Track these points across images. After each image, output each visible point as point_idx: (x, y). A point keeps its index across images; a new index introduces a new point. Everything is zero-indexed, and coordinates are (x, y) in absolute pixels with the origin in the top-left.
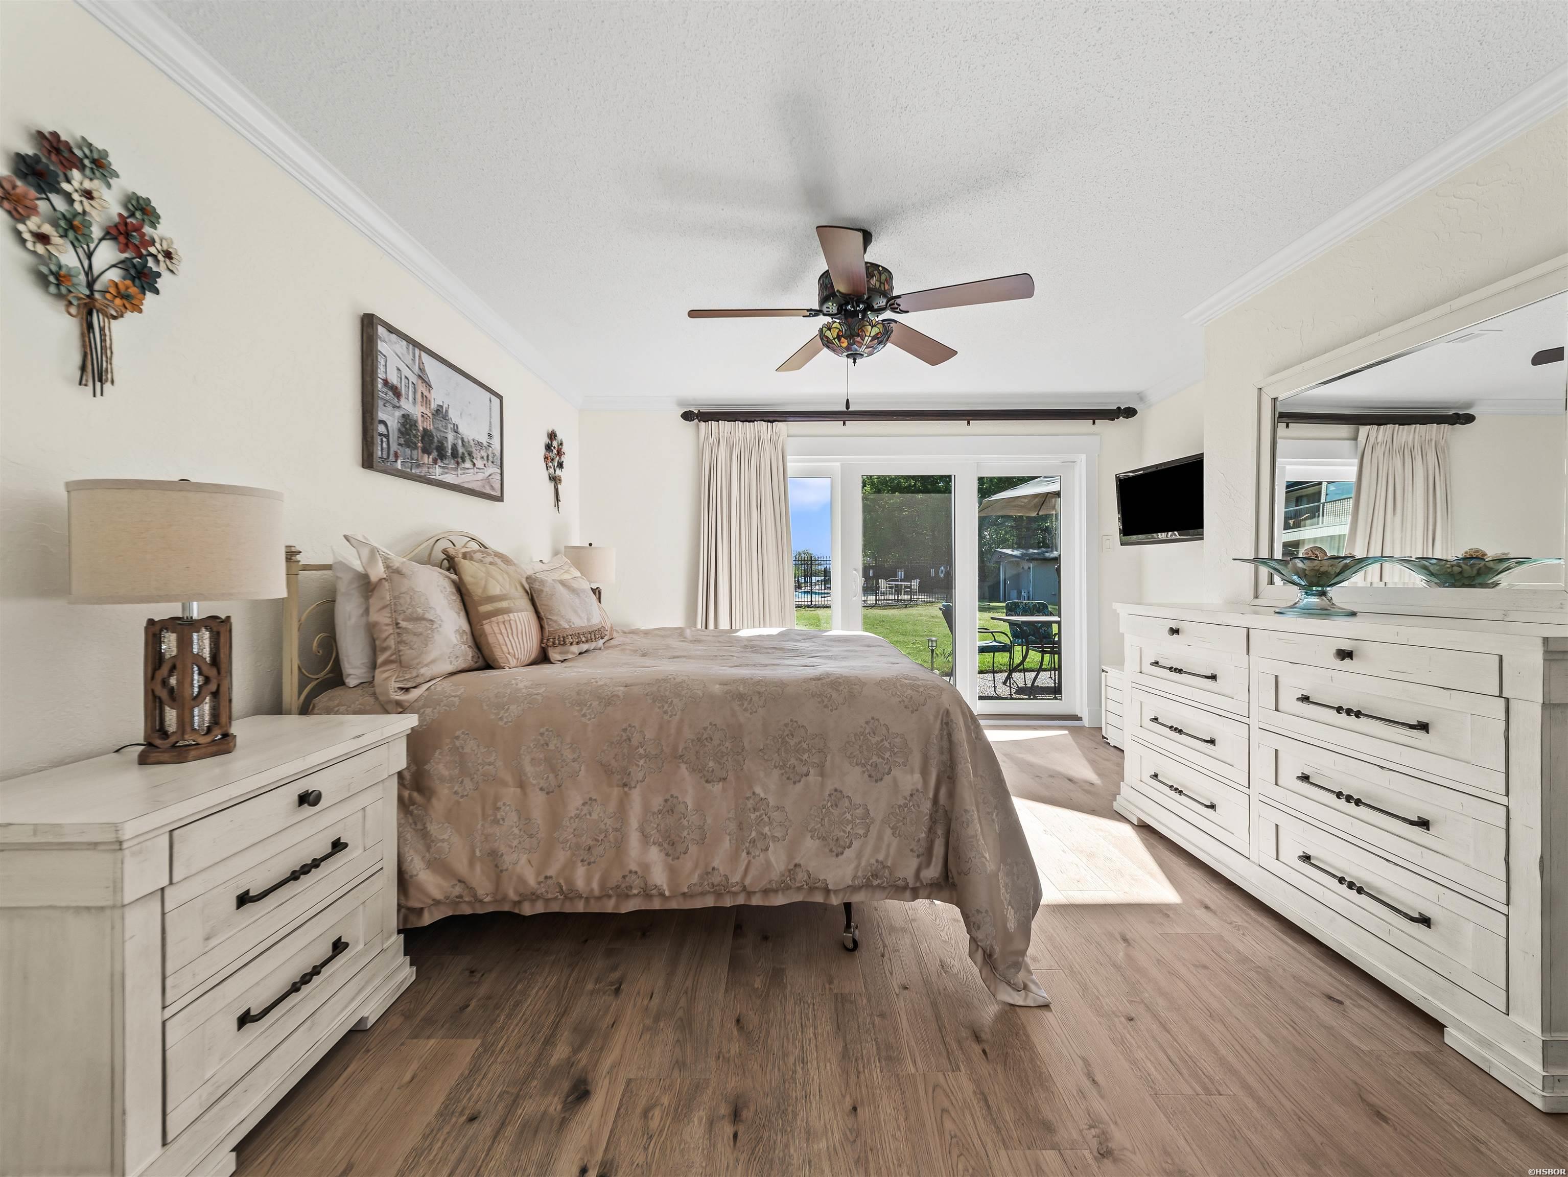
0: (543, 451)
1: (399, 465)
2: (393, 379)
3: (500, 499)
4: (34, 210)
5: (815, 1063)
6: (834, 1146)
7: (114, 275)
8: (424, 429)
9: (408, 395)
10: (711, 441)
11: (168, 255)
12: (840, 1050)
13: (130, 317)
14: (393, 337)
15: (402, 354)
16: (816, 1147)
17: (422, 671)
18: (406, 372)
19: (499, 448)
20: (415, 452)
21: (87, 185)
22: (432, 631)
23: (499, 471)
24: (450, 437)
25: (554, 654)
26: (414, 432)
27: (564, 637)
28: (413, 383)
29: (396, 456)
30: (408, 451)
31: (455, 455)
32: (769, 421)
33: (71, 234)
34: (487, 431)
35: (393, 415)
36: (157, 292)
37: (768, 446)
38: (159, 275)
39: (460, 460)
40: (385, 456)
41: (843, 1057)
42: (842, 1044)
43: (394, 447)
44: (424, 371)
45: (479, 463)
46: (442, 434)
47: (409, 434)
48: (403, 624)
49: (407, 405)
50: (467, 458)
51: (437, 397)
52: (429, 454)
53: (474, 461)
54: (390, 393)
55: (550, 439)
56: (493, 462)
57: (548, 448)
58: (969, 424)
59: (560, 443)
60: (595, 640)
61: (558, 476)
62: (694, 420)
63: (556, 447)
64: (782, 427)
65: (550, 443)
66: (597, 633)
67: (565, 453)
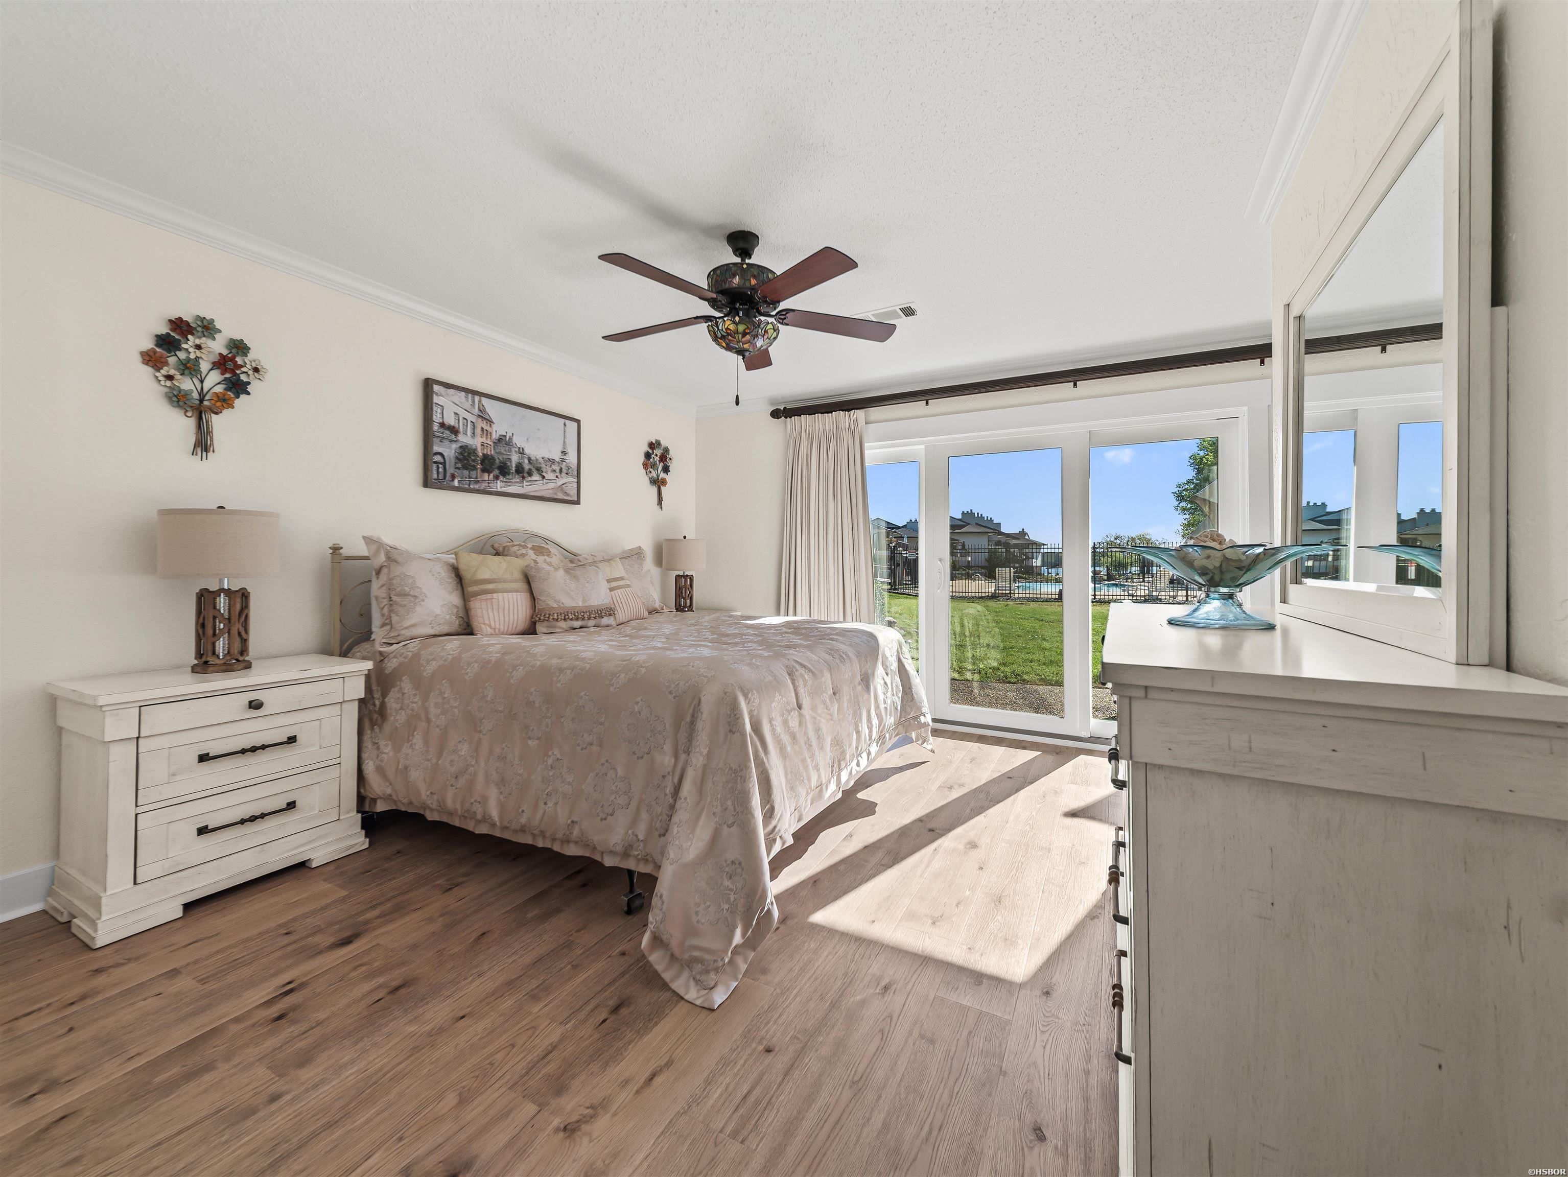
0: (642, 458)
1: (456, 483)
2: (450, 420)
3: (577, 502)
4: (166, 364)
5: (485, 979)
6: (419, 1032)
7: (219, 389)
8: (484, 454)
9: (466, 432)
10: (795, 436)
11: (256, 370)
12: (514, 977)
13: (226, 413)
14: (451, 391)
15: (460, 402)
16: (408, 1028)
17: (406, 632)
18: (463, 414)
19: (575, 461)
20: (473, 473)
21: (198, 342)
22: (415, 604)
23: (576, 480)
24: (515, 458)
25: (542, 628)
26: (473, 458)
27: (549, 615)
28: (472, 422)
29: (453, 477)
30: (466, 472)
31: (519, 470)
32: (845, 410)
33: (187, 372)
34: (560, 448)
35: (450, 448)
36: (248, 393)
37: (846, 436)
38: (249, 383)
39: (526, 475)
40: (441, 477)
41: (508, 983)
42: (520, 974)
43: (450, 470)
44: (485, 411)
45: (550, 476)
46: (505, 457)
47: (467, 460)
48: (396, 598)
49: (465, 439)
50: (535, 472)
51: (498, 430)
52: (489, 472)
53: (544, 474)
54: (448, 432)
55: (651, 448)
56: (567, 474)
57: (648, 456)
58: (1075, 385)
59: (663, 450)
60: (589, 618)
61: (663, 479)
62: (781, 417)
63: (659, 455)
64: (860, 414)
65: (650, 451)
66: (594, 612)
67: (670, 459)
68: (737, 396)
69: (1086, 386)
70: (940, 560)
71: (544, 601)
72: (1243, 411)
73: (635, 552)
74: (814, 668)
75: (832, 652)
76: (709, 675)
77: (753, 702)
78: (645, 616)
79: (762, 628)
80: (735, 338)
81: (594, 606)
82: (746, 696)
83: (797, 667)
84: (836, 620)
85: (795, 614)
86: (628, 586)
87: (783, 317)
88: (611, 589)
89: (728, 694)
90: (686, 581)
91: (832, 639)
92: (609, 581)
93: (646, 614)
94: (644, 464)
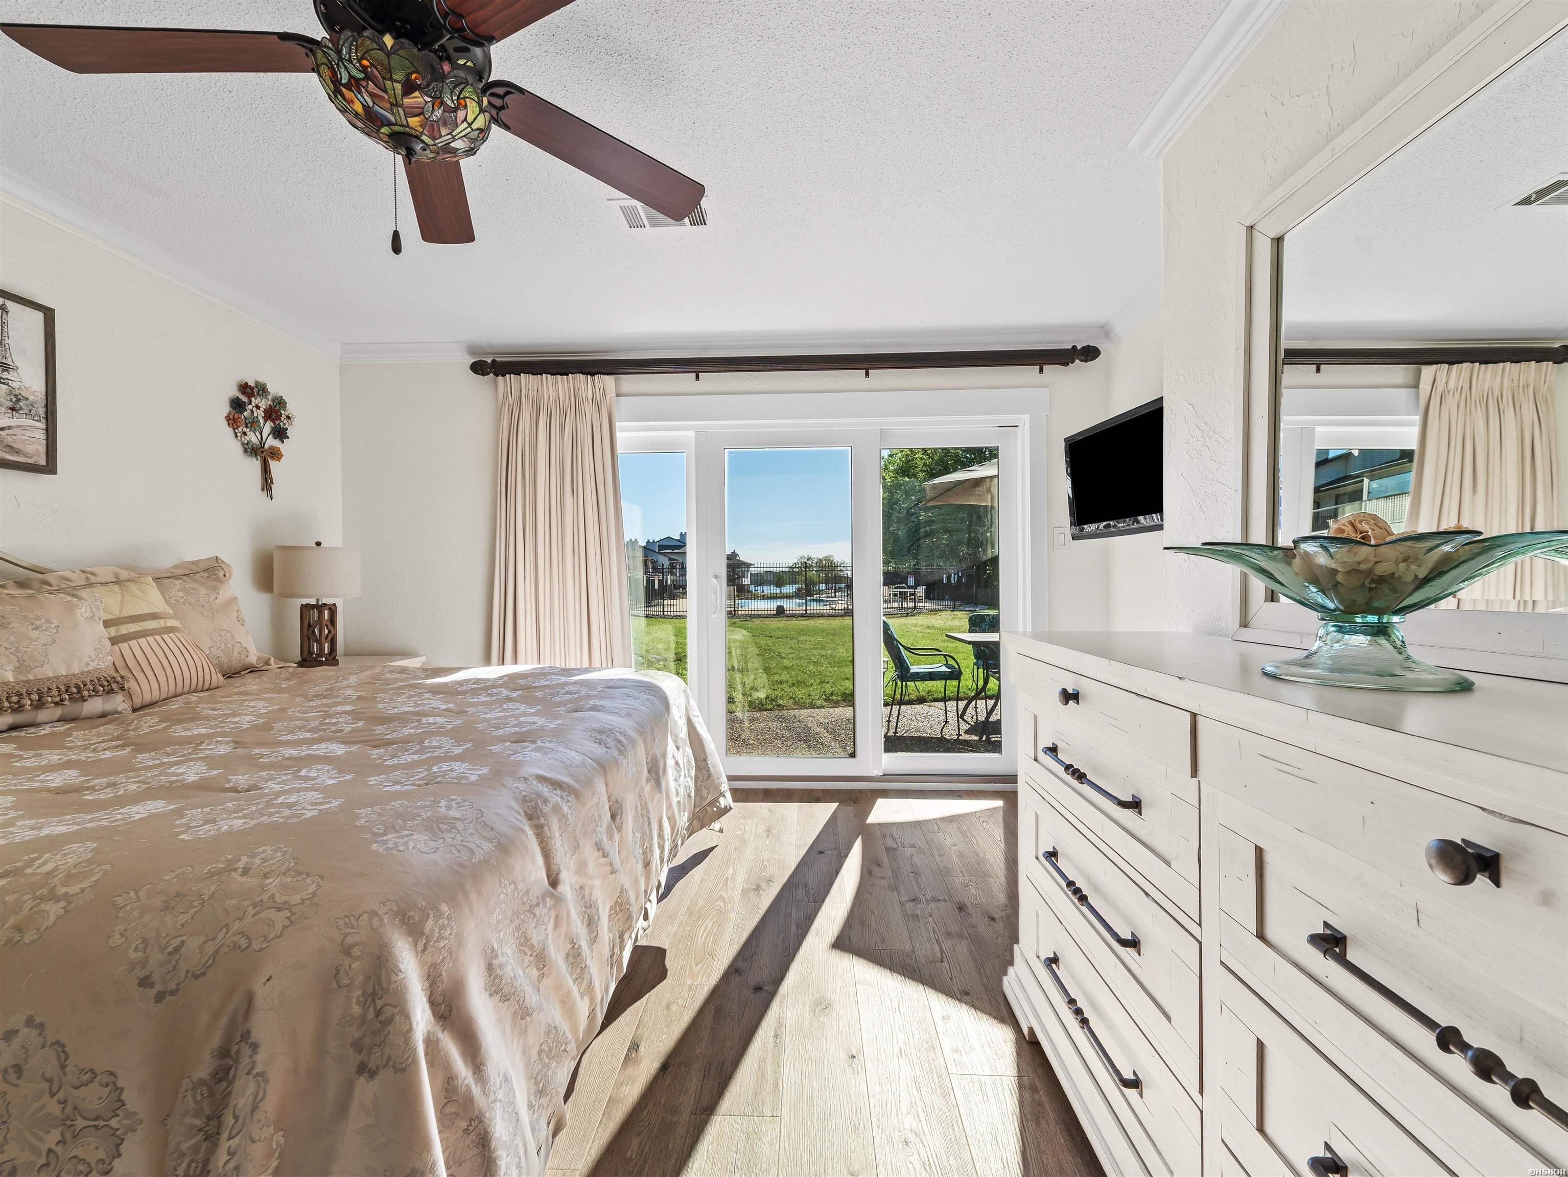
0: (225, 408)
3: (50, 467)
10: (511, 402)
19: (37, 385)
23: (42, 425)
32: (588, 374)
37: (589, 409)
55: (244, 393)
56: (13, 409)
57: (237, 405)
58: (867, 374)
59: (273, 401)
60: (39, 705)
61: (271, 448)
62: (488, 374)
63: (263, 407)
64: (608, 381)
65: (244, 399)
66: (55, 692)
67: (289, 417)
68: (396, 234)
69: (880, 377)
70: (716, 577)
72: (1024, 420)
73: (203, 566)
74: (578, 782)
75: (604, 737)
76: (295, 899)
77: (441, 938)
78: (214, 684)
79: (464, 693)
80: (385, 91)
81: (57, 678)
82: (415, 931)
83: (545, 790)
84: (586, 665)
85: (515, 660)
86: (171, 630)
87: (498, 102)
88: (114, 641)
89: (356, 952)
90: (321, 613)
91: (595, 708)
92: (107, 624)
93: (218, 679)
94: (228, 419)
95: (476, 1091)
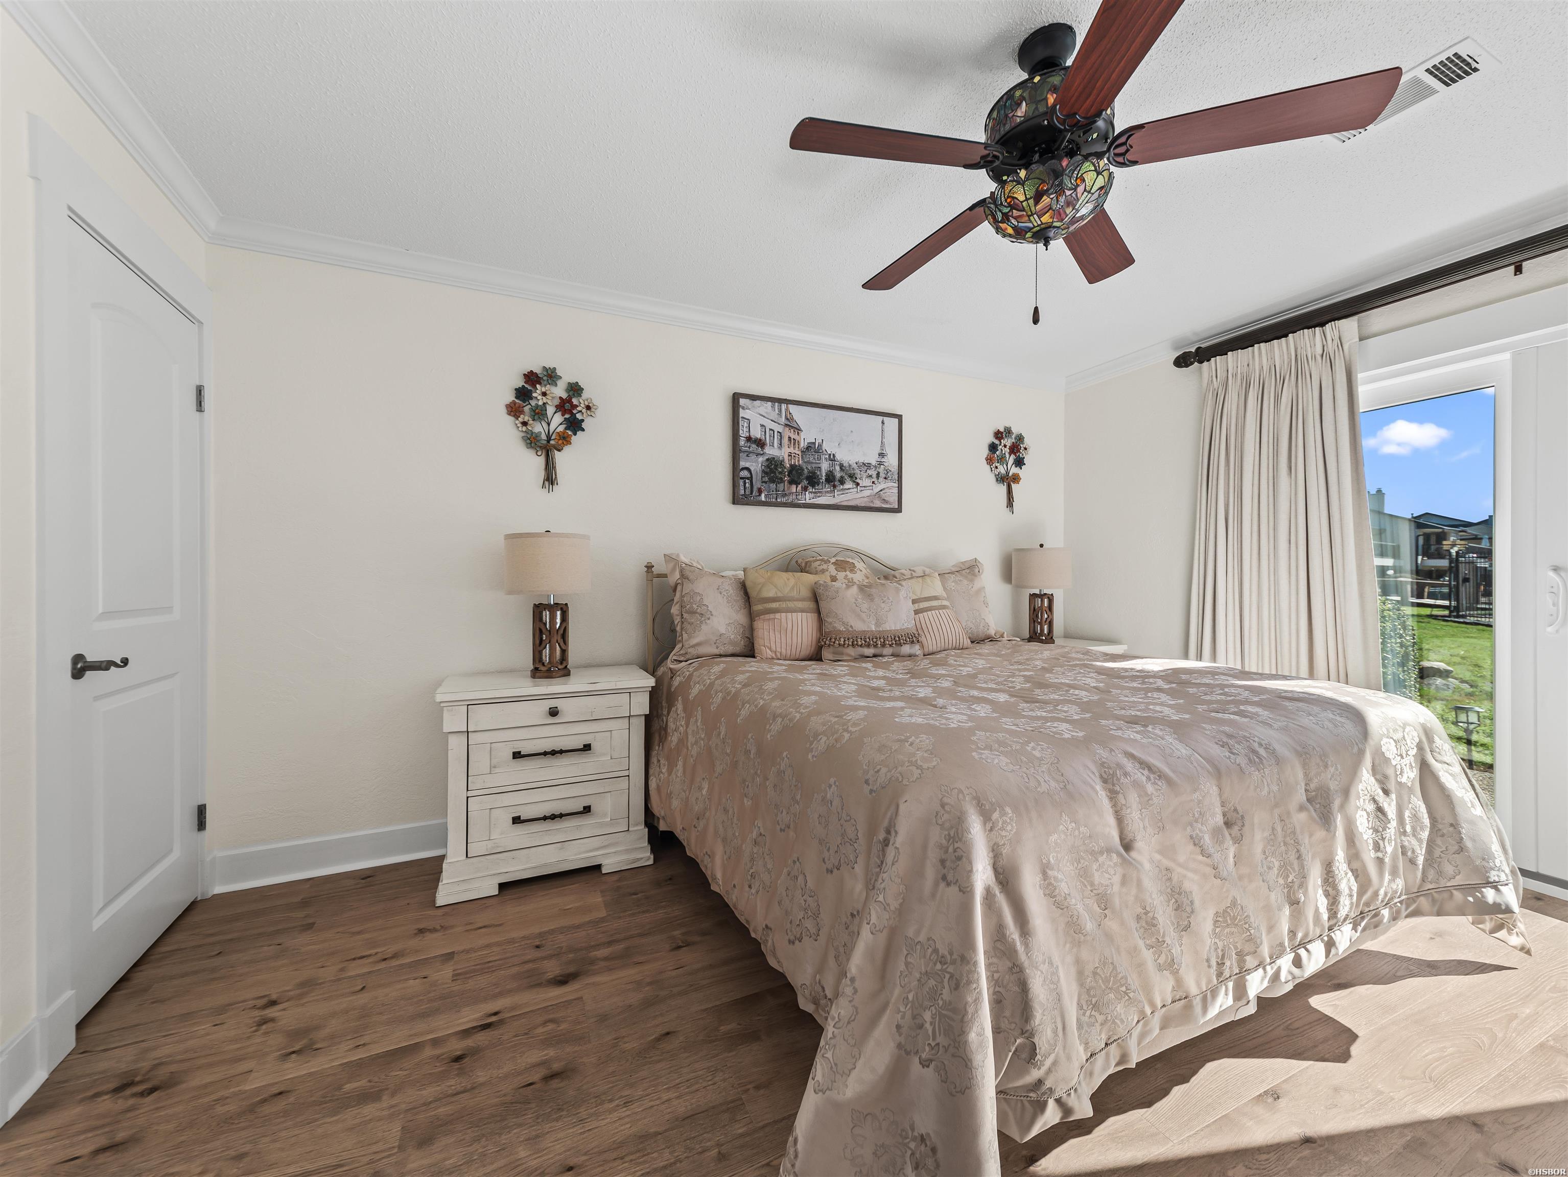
0: (985, 452)
1: (763, 498)
2: (756, 433)
3: (898, 510)
4: (522, 412)
5: (628, 1113)
6: (522, 1164)
7: (561, 429)
8: (791, 465)
9: (773, 443)
11: (588, 408)
12: (652, 1130)
13: (567, 449)
14: (758, 403)
15: (767, 413)
16: (521, 1148)
17: (689, 650)
18: (770, 425)
19: (895, 463)
20: (781, 486)
21: (544, 390)
22: (701, 622)
23: (896, 485)
24: (825, 466)
25: (826, 654)
26: (780, 470)
27: (836, 639)
28: (778, 432)
29: (760, 491)
30: (773, 486)
31: (830, 478)
32: (1316, 326)
33: (536, 417)
34: (878, 450)
35: (757, 462)
36: (583, 430)
38: (583, 421)
39: (837, 483)
40: (748, 492)
41: (640, 1137)
42: (663, 1129)
43: (757, 484)
44: (793, 419)
45: (865, 482)
46: (814, 466)
47: (775, 473)
48: (685, 615)
49: (771, 451)
50: (848, 480)
51: (806, 438)
52: (797, 484)
53: (858, 481)
54: (754, 446)
55: (997, 438)
56: (885, 478)
57: (993, 448)
59: (1015, 438)
60: (883, 645)
61: (1014, 475)
62: (1192, 363)
63: (1008, 445)
64: (1348, 327)
65: (997, 442)
66: (890, 639)
67: (1025, 449)
68: (1036, 309)
70: (1555, 569)
71: (831, 623)
73: (967, 565)
74: (1174, 772)
75: (1231, 742)
76: (925, 766)
77: (1002, 829)
78: (965, 646)
79: (1123, 677)
80: (1024, 210)
81: (891, 631)
82: (986, 816)
83: (1129, 766)
84: (1274, 672)
85: (1199, 657)
86: (944, 607)
87: (1122, 150)
88: (917, 612)
89: (947, 808)
90: (1042, 601)
91: (1241, 714)
92: (914, 601)
93: (967, 642)
94: (987, 459)
95: (1020, 947)
